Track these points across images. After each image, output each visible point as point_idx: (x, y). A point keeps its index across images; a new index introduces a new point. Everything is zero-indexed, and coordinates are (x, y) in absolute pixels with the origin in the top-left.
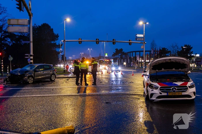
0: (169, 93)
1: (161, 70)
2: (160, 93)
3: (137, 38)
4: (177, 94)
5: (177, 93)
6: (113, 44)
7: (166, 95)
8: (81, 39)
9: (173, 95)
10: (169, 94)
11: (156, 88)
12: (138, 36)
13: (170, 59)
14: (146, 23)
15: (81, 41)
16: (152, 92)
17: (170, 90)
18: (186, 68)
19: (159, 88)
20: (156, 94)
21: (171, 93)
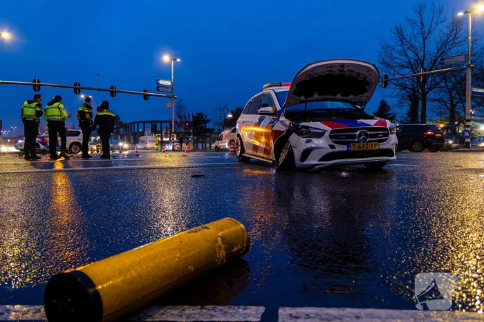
0: (352, 144)
1: (312, 96)
2: (332, 147)
3: (159, 87)
4: (370, 148)
5: (369, 144)
6: (112, 96)
7: (346, 149)
9: (362, 149)
10: (352, 149)
11: (319, 135)
12: (161, 82)
14: (175, 59)
16: (309, 145)
17: (354, 137)
19: (327, 134)
20: (320, 150)
21: (357, 144)
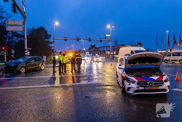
0: (146, 87)
1: (136, 64)
2: (138, 88)
3: (106, 37)
4: (154, 89)
5: (154, 87)
6: (89, 41)
7: (143, 89)
8: (66, 38)
9: (150, 89)
10: (146, 89)
11: (134, 82)
12: (107, 35)
13: (146, 54)
14: (112, 27)
15: (66, 39)
16: (130, 86)
17: (147, 84)
18: (159, 62)
19: (136, 83)
20: (134, 88)
21: (148, 87)
